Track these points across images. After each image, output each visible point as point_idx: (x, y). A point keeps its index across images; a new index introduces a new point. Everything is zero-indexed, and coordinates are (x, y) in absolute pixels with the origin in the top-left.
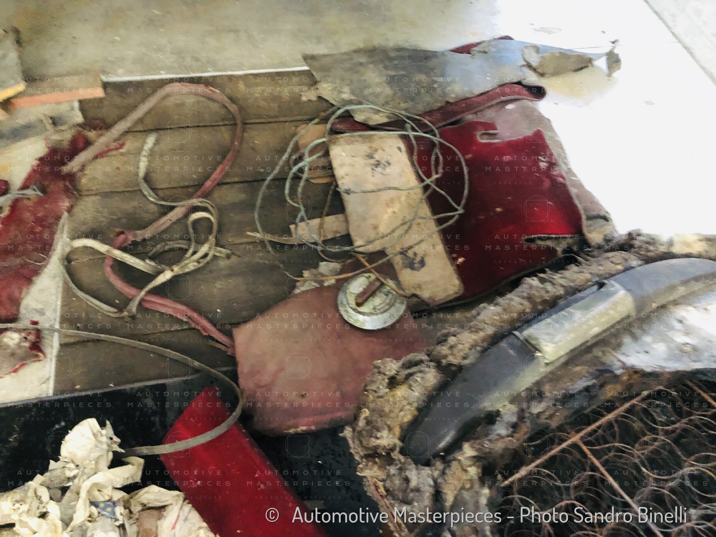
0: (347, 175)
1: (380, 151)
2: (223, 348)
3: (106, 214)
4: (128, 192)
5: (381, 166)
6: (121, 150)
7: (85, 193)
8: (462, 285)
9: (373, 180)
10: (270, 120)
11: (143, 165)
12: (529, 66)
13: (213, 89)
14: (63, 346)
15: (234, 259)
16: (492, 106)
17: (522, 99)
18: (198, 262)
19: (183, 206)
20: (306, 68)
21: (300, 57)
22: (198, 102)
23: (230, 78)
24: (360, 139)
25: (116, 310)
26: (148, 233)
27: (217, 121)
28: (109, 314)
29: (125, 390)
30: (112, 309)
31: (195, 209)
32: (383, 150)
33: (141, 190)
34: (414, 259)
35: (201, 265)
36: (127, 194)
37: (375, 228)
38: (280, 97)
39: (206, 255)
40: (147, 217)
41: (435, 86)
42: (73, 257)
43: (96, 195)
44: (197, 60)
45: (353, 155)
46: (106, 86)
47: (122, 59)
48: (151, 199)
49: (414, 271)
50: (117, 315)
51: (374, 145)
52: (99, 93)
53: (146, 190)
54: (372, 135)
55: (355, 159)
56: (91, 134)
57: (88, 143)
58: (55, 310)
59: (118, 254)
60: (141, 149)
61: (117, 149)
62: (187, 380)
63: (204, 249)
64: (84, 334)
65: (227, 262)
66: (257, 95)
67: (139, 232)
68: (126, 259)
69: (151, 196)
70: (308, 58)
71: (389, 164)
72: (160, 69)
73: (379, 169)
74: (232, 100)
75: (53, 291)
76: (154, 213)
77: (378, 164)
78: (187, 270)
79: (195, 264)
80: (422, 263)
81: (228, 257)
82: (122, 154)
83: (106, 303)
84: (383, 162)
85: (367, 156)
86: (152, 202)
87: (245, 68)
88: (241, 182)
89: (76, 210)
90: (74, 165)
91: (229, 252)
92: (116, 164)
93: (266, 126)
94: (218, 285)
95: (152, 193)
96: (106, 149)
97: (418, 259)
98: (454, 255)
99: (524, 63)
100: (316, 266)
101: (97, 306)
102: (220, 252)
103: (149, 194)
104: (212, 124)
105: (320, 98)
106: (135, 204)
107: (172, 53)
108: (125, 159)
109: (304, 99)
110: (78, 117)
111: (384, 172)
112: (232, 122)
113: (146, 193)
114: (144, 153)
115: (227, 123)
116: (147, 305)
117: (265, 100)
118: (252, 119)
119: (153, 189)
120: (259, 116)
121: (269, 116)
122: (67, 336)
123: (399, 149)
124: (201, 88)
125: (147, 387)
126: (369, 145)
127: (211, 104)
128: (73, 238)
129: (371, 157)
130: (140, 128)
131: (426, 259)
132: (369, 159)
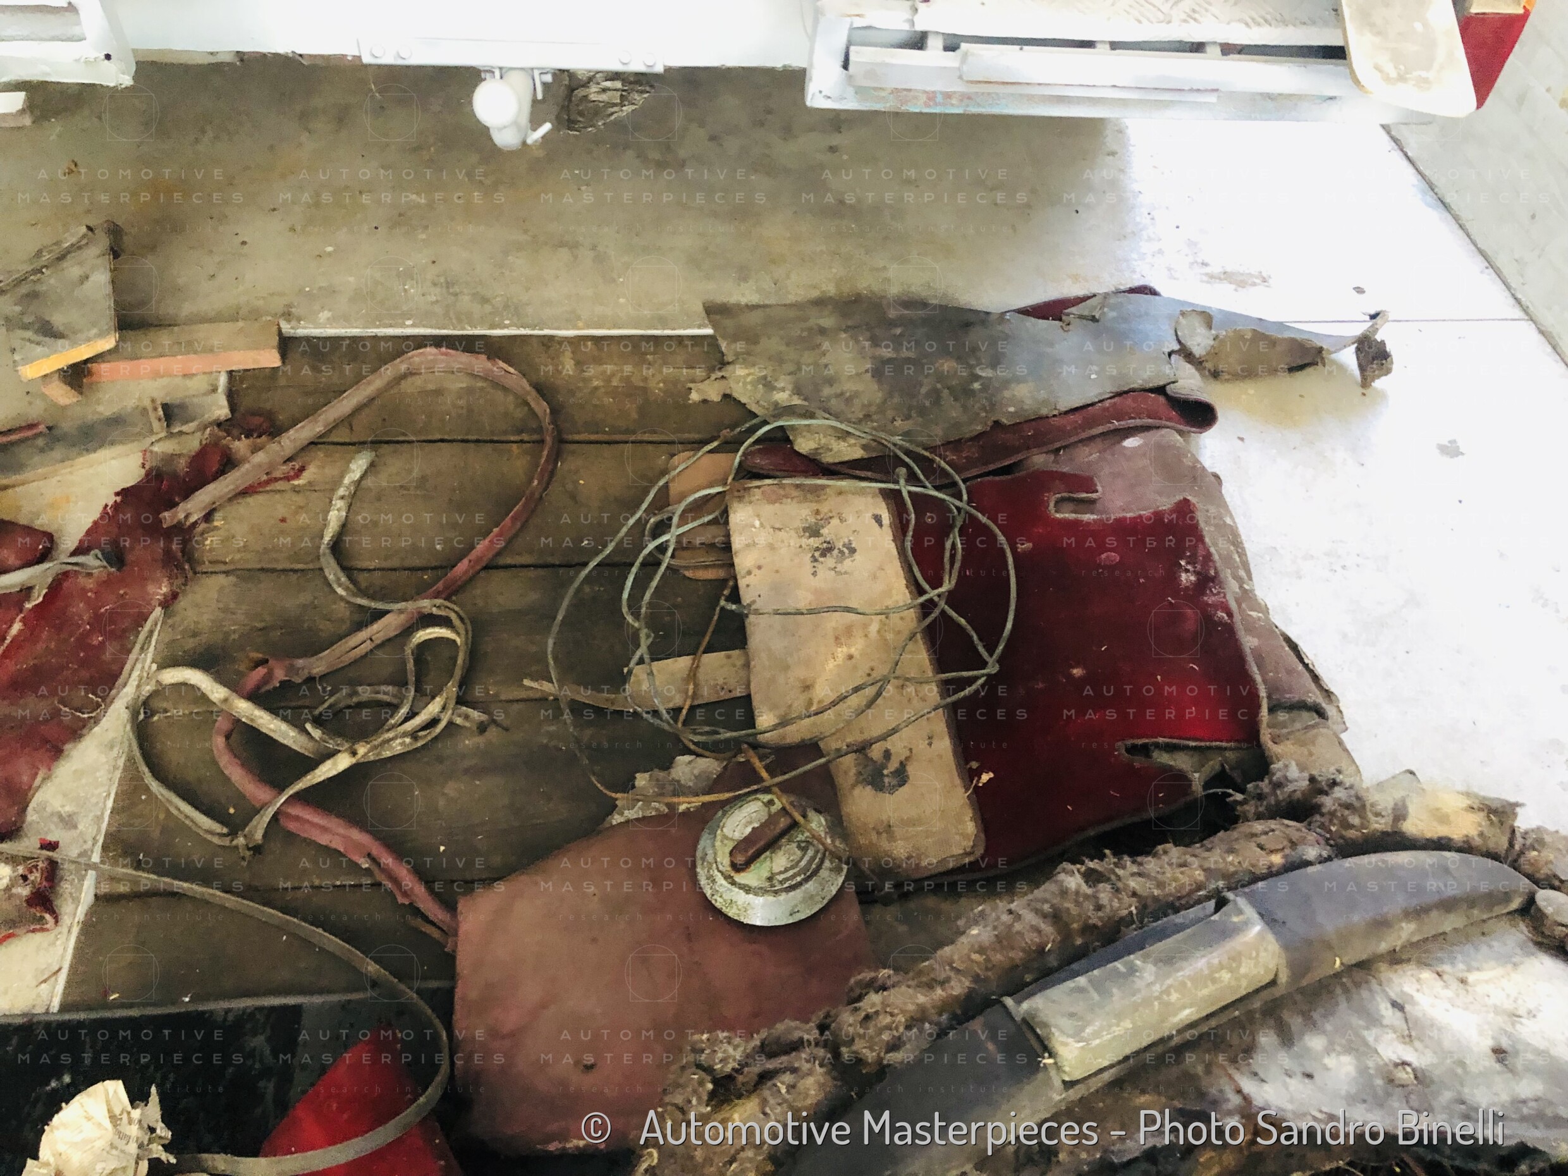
0: (759, 568)
1: (835, 522)
2: (436, 934)
3: (240, 617)
4: (295, 571)
5: (836, 552)
6: (296, 482)
7: (207, 567)
8: (982, 836)
9: (815, 582)
10: (617, 437)
11: (335, 516)
12: (1187, 354)
13: (505, 366)
14: (102, 900)
15: (493, 733)
16: (1092, 438)
17: (1158, 428)
18: (414, 735)
19: (401, 611)
20: (709, 331)
21: (700, 308)
22: (470, 391)
23: (548, 342)
24: (795, 493)
25: (225, 830)
26: (319, 665)
27: (505, 433)
28: (209, 837)
29: (211, 1012)
30: (217, 827)
31: (428, 620)
32: (842, 520)
33: (321, 569)
34: (884, 767)
35: (419, 744)
36: (294, 577)
37: (807, 687)
38: (645, 390)
39: (433, 722)
40: (326, 628)
41: (976, 386)
42: (157, 704)
43: (227, 573)
44: (485, 300)
45: (777, 526)
46: (286, 345)
47: (332, 291)
48: (340, 591)
49: (880, 794)
50: (226, 842)
51: (824, 508)
52: (270, 359)
53: (332, 571)
54: (823, 487)
55: (782, 534)
56: (240, 446)
57: (228, 463)
58: (99, 819)
59: (244, 708)
60: (337, 482)
61: (288, 478)
62: (349, 1001)
63: (433, 708)
64: (148, 879)
65: (480, 740)
66: (596, 383)
67: (300, 662)
68: (261, 721)
69: (340, 585)
70: (714, 311)
71: (853, 551)
72: (406, 315)
73: (830, 561)
74: (542, 389)
75: (102, 775)
76: (342, 620)
77: (826, 551)
78: (387, 754)
79: (408, 740)
80: (902, 776)
81: (482, 728)
82: (296, 490)
83: (207, 813)
84: (840, 545)
85: (805, 530)
86: (342, 598)
87: (580, 324)
88: (536, 566)
89: (182, 603)
90: (192, 508)
91: (484, 717)
92: (281, 511)
93: (606, 450)
94: (451, 789)
95: (343, 579)
96: (265, 477)
97: (893, 765)
98: (974, 765)
99: (1176, 347)
100: (667, 765)
101: (187, 817)
102: (467, 717)
103: (338, 579)
104: (495, 438)
105: (727, 396)
106: (305, 598)
107: (435, 284)
108: (299, 499)
109: (695, 397)
110: (221, 407)
111: (839, 568)
112: (535, 437)
113: (331, 577)
114: (341, 491)
115: (525, 437)
116: (292, 826)
117: (614, 392)
118: (579, 433)
119: (347, 570)
120: (595, 427)
121: (615, 430)
122: (113, 879)
123: (878, 519)
124: (480, 363)
125: (260, 1009)
126: (815, 506)
127: (499, 395)
128: (162, 666)
129: (813, 531)
130: (342, 435)
131: (910, 769)
132: (810, 537)
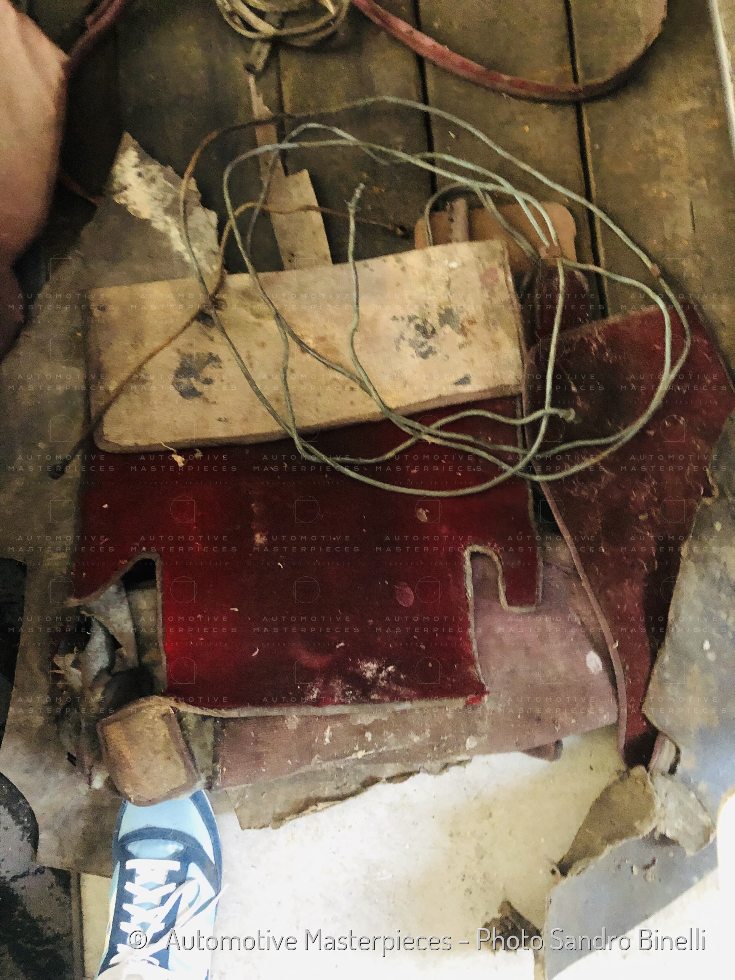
0: (404, 268)
1: (460, 339)
5: (422, 339)
8: (116, 450)
9: (385, 318)
18: (235, 13)
24: (496, 302)
32: (461, 346)
34: (197, 378)
35: (227, 18)
39: (248, 26)
45: (453, 285)
49: (173, 376)
55: (443, 288)
71: (424, 356)
73: (411, 333)
77: (423, 330)
80: (190, 394)
84: (431, 343)
85: (449, 312)
97: (198, 386)
98: (198, 454)
104: (576, 51)
111: (404, 345)
117: (649, 150)
123: (465, 380)
126: (480, 319)
129: (447, 318)
131: (197, 401)
132: (440, 315)
